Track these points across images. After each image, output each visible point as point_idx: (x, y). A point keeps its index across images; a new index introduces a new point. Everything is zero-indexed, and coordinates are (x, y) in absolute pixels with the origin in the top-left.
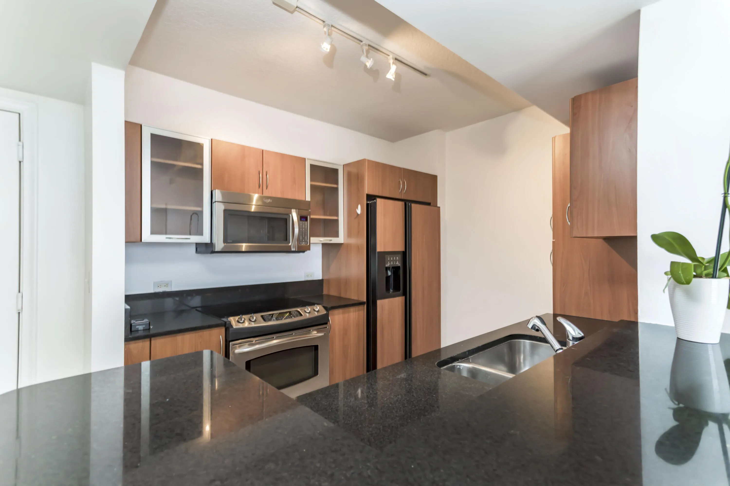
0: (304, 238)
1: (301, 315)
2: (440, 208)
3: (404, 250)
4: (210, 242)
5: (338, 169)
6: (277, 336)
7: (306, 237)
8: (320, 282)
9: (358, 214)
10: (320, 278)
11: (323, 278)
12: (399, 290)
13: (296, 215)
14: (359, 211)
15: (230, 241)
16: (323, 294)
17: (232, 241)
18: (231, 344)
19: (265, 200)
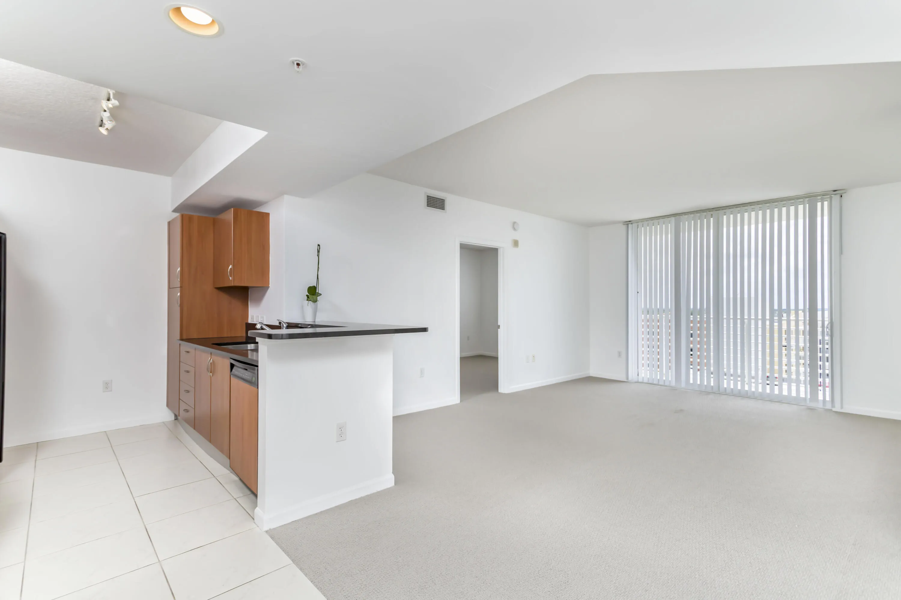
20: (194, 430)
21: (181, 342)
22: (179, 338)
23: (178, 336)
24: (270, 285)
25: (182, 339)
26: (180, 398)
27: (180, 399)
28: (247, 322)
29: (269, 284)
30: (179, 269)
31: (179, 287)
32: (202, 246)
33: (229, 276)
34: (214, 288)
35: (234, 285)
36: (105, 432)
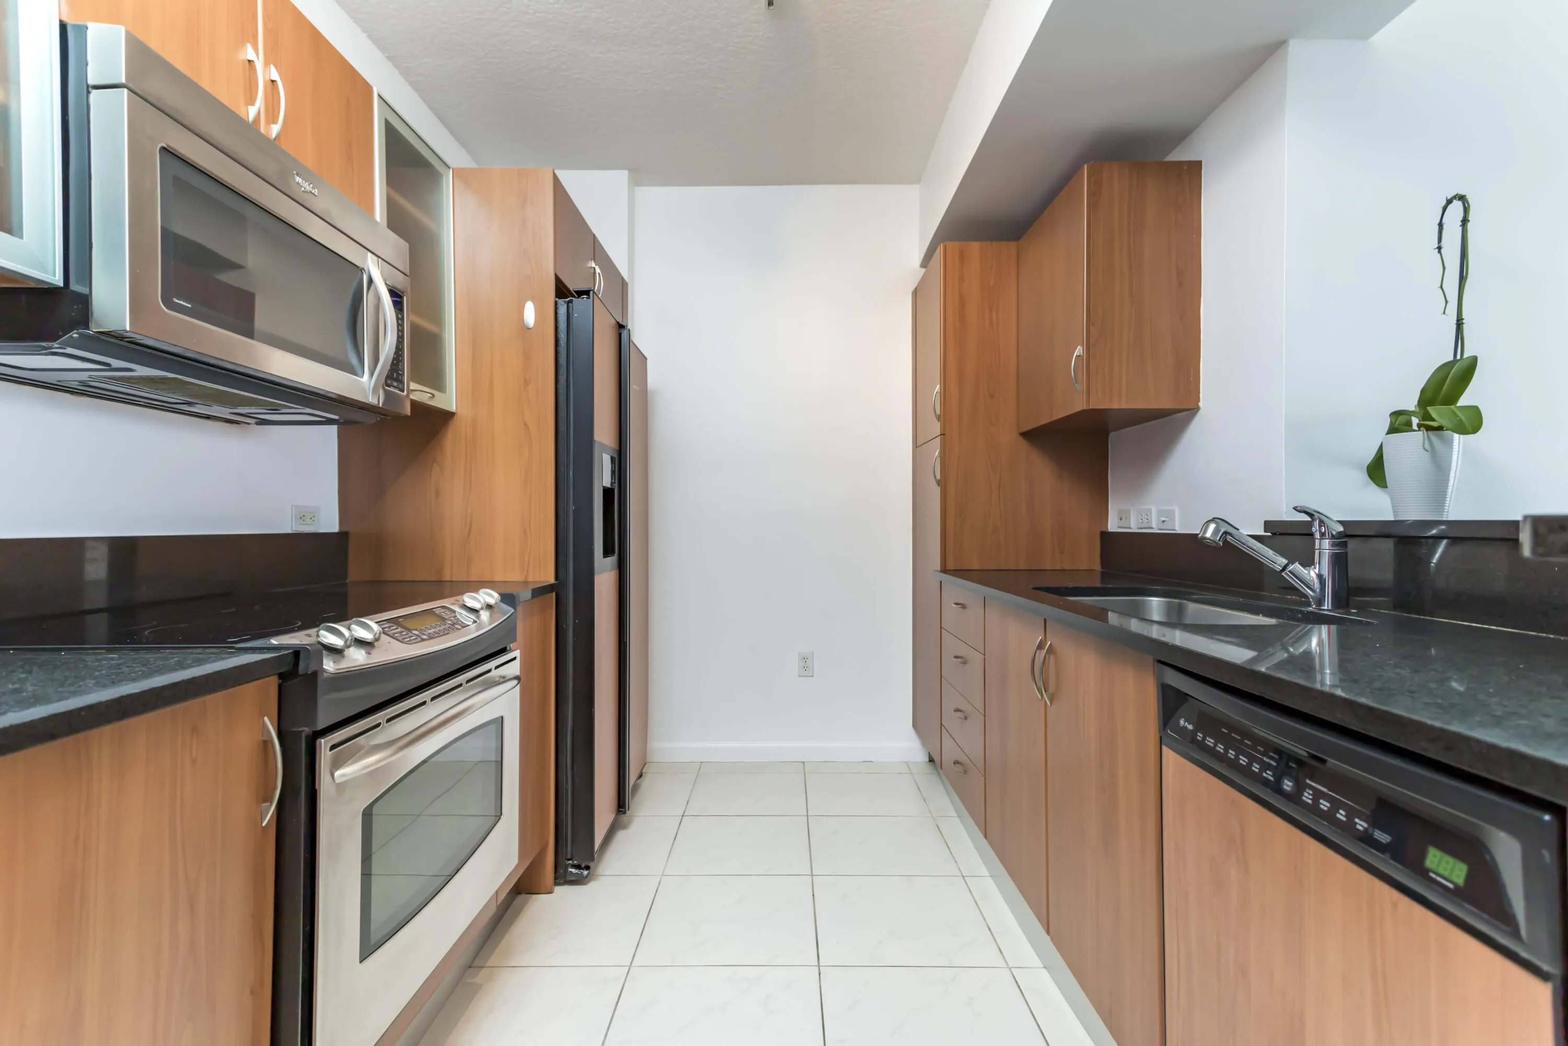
0: (396, 369)
2: (646, 359)
3: (617, 442)
4: (60, 282)
5: (442, 173)
7: (400, 363)
8: (340, 541)
9: (525, 326)
10: (335, 528)
11: (345, 529)
12: (613, 553)
14: (530, 317)
15: (181, 302)
16: (347, 581)
17: (190, 306)
18: (324, 743)
19: (298, 179)
20: (985, 840)
21: (944, 577)
22: (939, 569)
23: (937, 563)
24: (1201, 404)
25: (944, 570)
26: (943, 723)
27: (941, 724)
28: (1104, 530)
29: (1199, 401)
30: (938, 388)
31: (939, 434)
32: (991, 322)
33: (1074, 382)
34: (1019, 435)
35: (1088, 408)
36: (804, 762)
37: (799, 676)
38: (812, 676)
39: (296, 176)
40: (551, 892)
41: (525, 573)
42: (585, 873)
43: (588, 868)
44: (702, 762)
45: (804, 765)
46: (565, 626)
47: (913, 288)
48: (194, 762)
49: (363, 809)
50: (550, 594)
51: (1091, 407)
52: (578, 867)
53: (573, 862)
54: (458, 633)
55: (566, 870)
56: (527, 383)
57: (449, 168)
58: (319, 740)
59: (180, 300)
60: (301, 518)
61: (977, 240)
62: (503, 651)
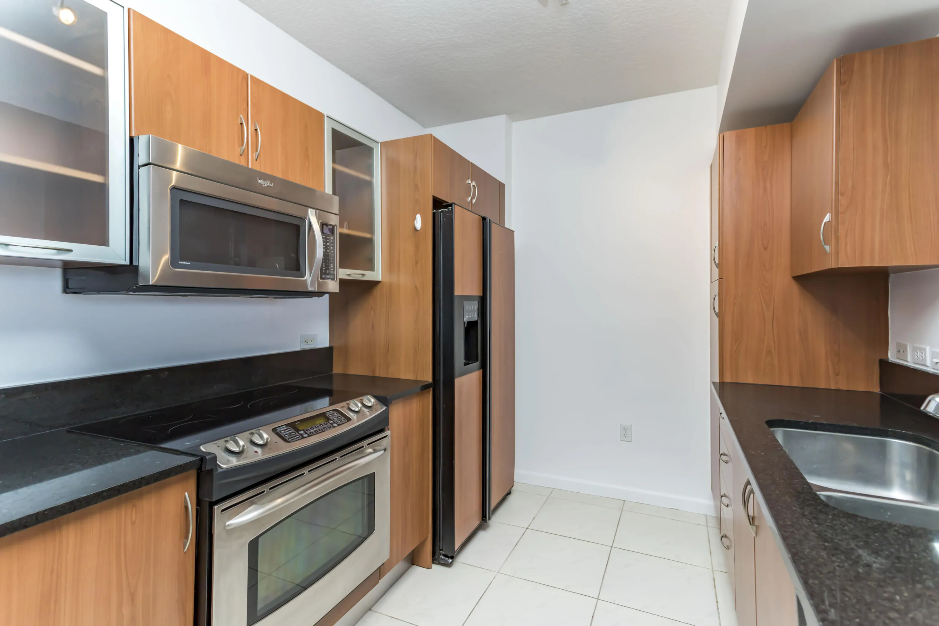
0: (327, 268)
1: (349, 419)
2: (515, 232)
3: (481, 295)
4: (128, 262)
5: (373, 149)
6: (309, 470)
7: (332, 265)
8: (328, 352)
9: (416, 230)
10: (327, 345)
11: (332, 345)
12: (477, 360)
13: (316, 219)
14: (418, 224)
15: (184, 263)
16: (333, 373)
17: (189, 263)
18: (217, 509)
19: (260, 181)
22: (718, 381)
23: (717, 374)
25: (722, 382)
28: (883, 357)
30: (717, 245)
31: (718, 279)
32: (765, 190)
33: (824, 244)
34: (790, 278)
35: (837, 267)
36: (624, 501)
37: (621, 441)
38: (631, 442)
39: (258, 180)
40: (430, 568)
41: (416, 376)
42: (450, 561)
43: (452, 558)
44: (554, 489)
45: (624, 503)
46: (438, 408)
47: (710, 164)
48: (133, 523)
49: (249, 542)
50: (428, 390)
51: (839, 266)
52: (446, 556)
53: (443, 552)
54: (334, 429)
55: (439, 556)
56: (417, 262)
57: (379, 143)
58: (214, 506)
59: (183, 262)
60: (305, 341)
61: (753, 127)
62: (382, 431)
